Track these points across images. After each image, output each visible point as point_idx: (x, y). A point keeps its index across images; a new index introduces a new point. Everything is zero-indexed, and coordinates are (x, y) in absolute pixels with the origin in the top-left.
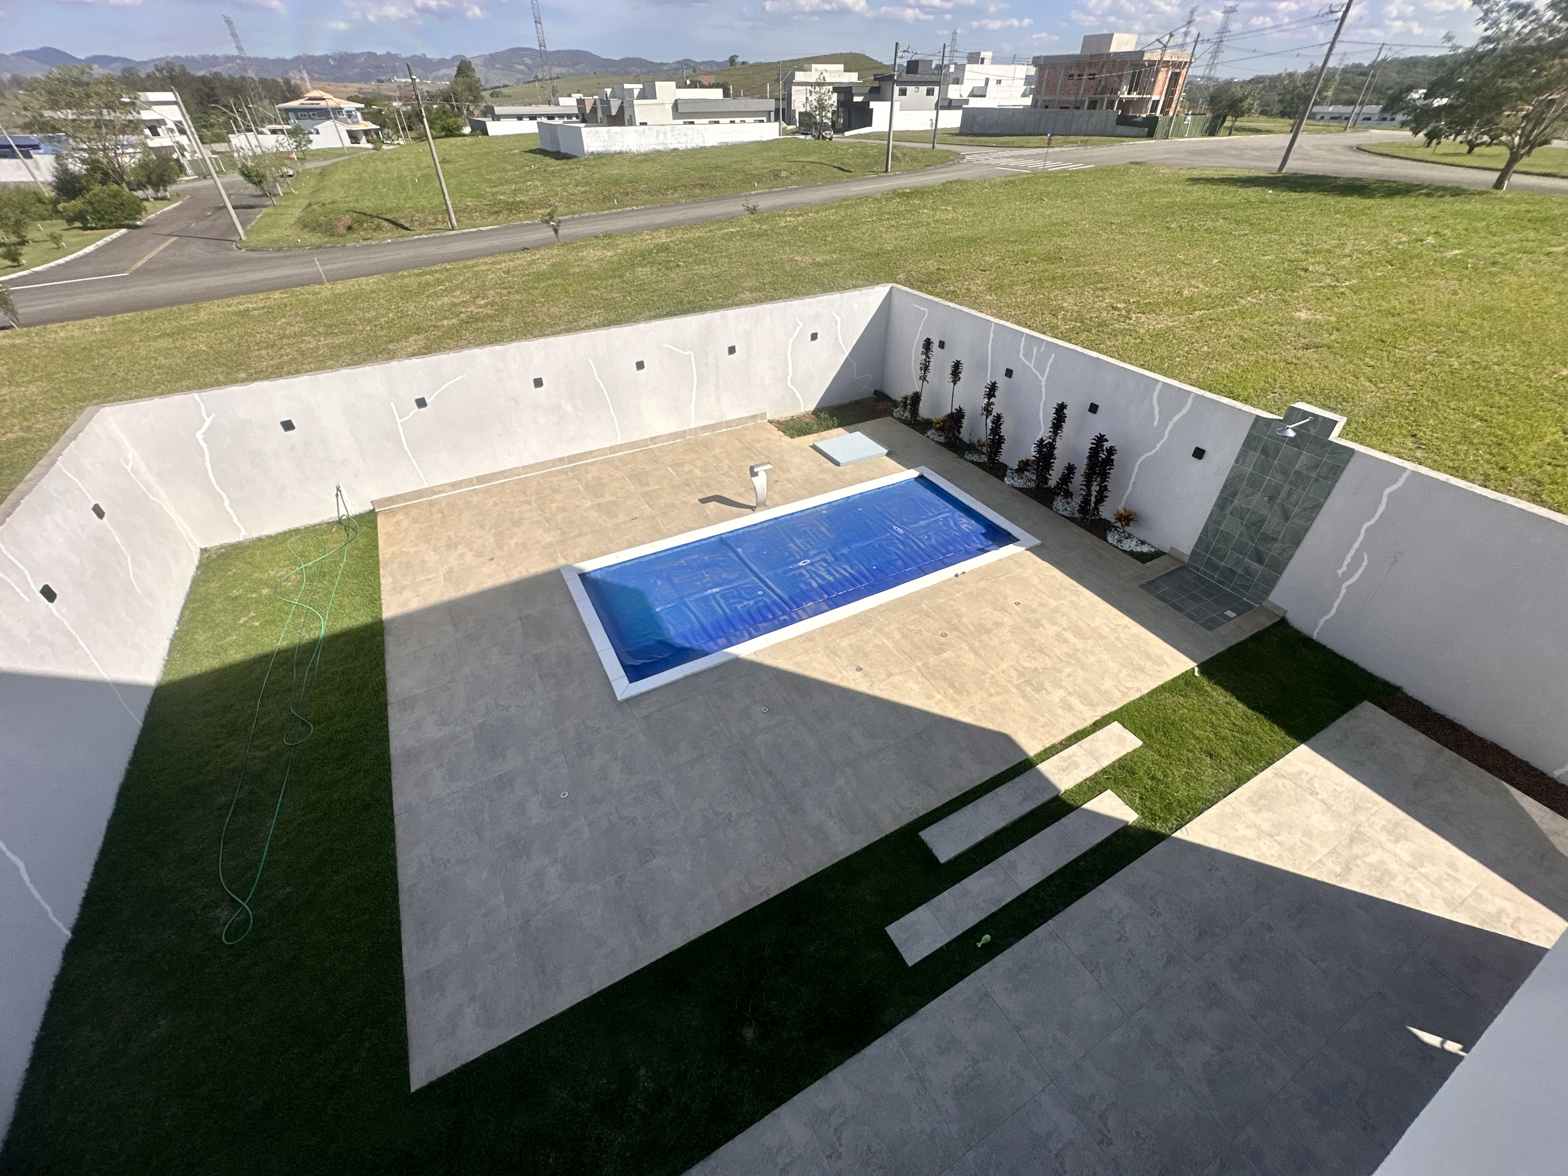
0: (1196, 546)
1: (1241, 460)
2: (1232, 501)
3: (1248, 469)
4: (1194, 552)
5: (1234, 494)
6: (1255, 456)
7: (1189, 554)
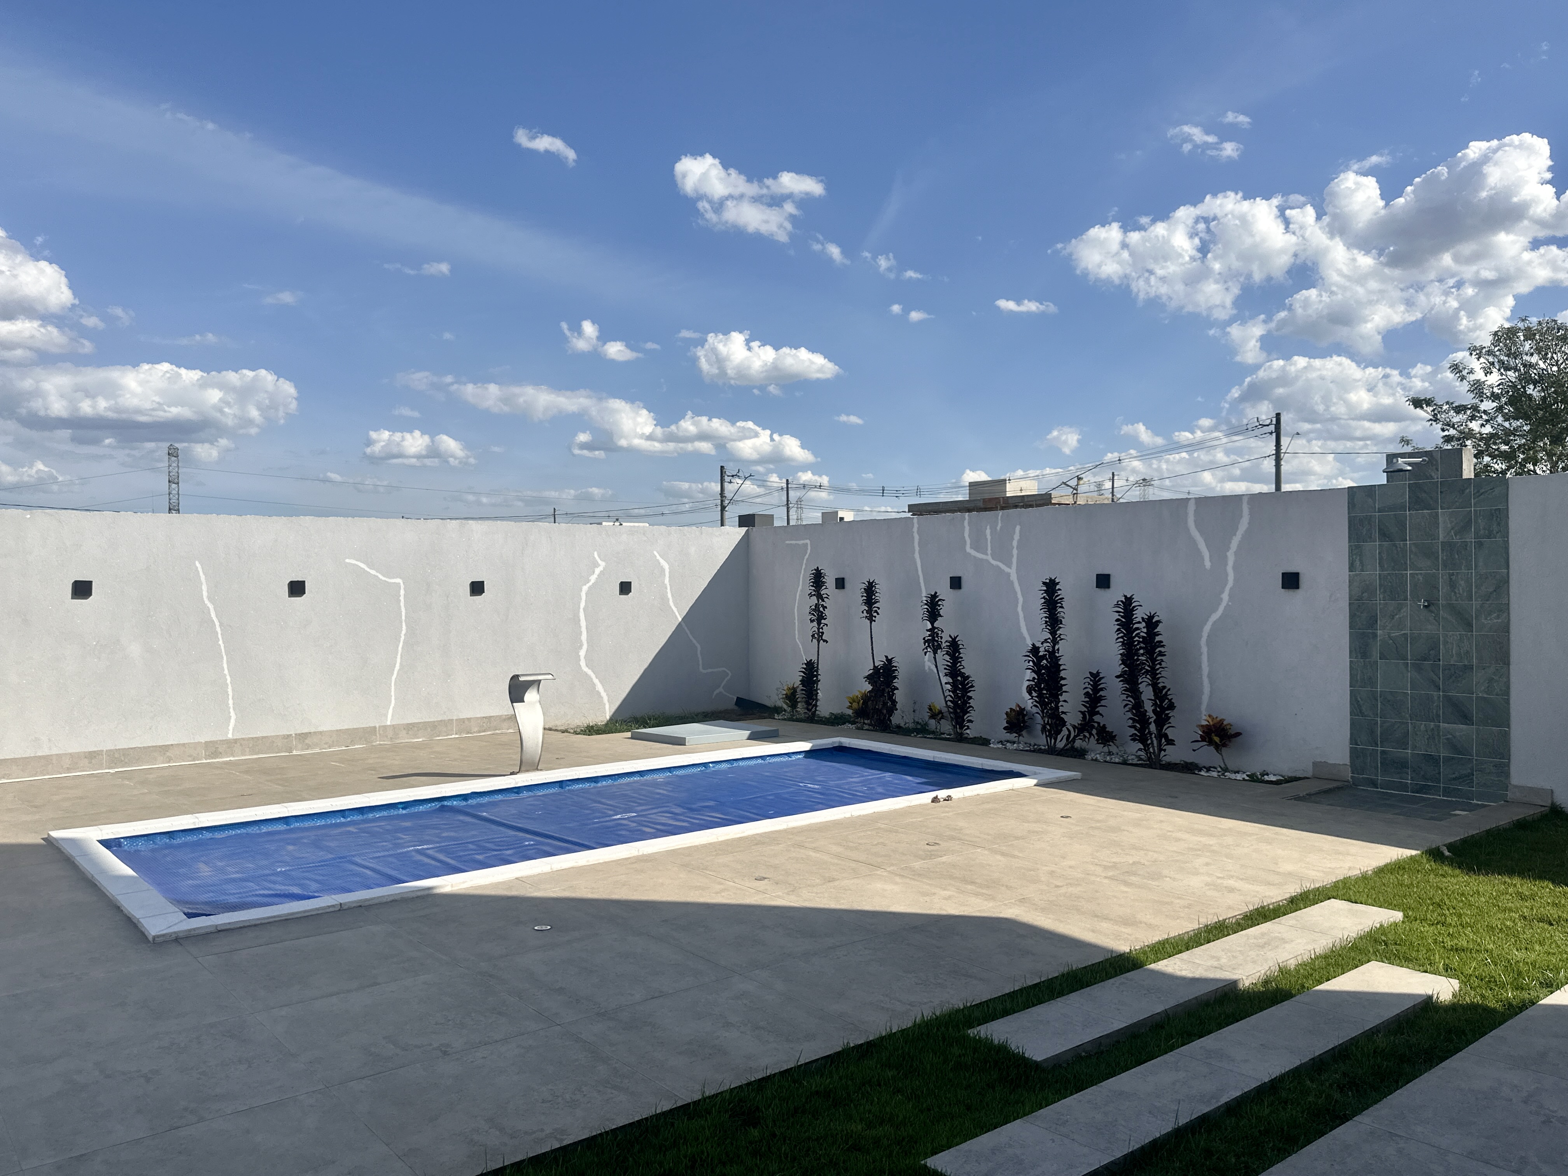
0: (1353, 740)
1: (1358, 563)
2: (1375, 635)
3: (1373, 573)
4: (1355, 754)
5: (1372, 622)
6: (1373, 547)
7: (1348, 762)
